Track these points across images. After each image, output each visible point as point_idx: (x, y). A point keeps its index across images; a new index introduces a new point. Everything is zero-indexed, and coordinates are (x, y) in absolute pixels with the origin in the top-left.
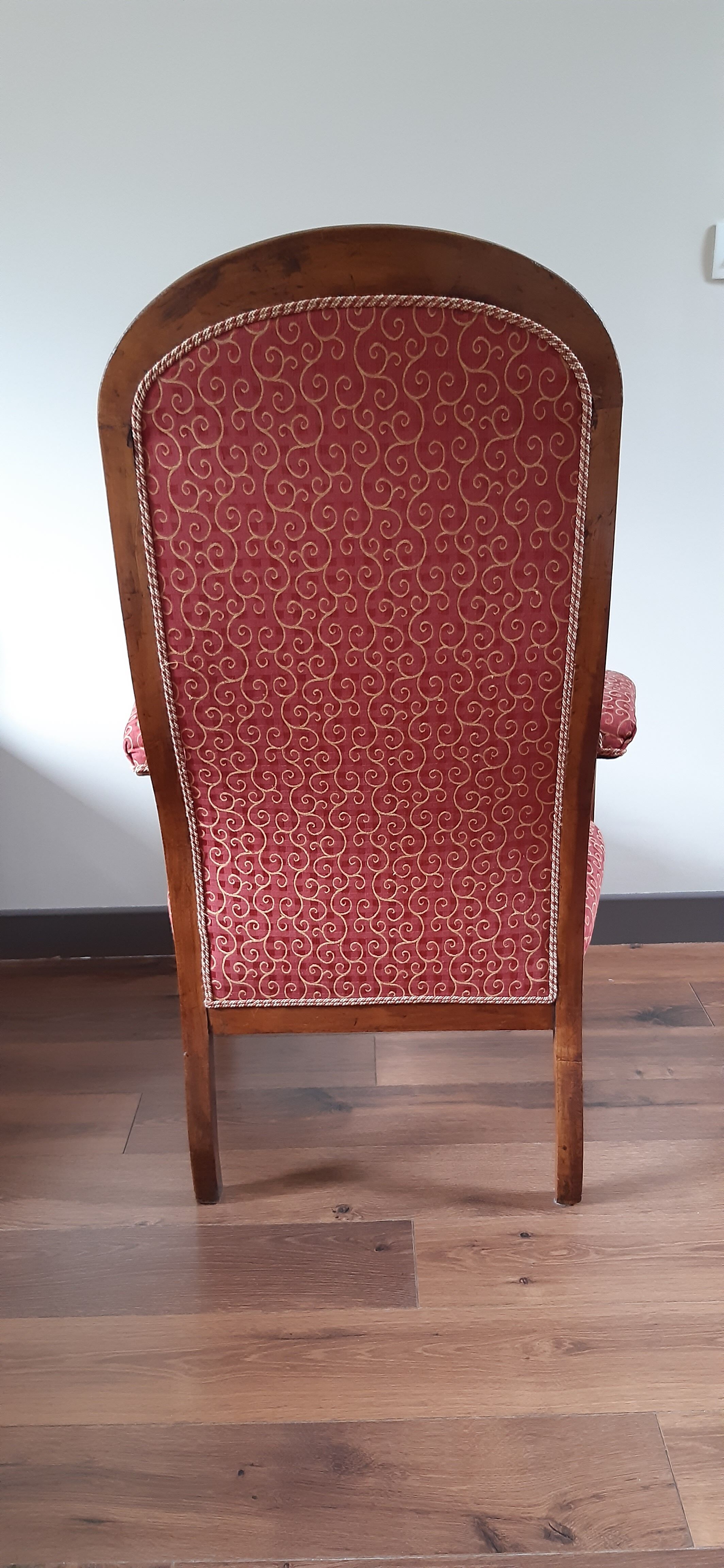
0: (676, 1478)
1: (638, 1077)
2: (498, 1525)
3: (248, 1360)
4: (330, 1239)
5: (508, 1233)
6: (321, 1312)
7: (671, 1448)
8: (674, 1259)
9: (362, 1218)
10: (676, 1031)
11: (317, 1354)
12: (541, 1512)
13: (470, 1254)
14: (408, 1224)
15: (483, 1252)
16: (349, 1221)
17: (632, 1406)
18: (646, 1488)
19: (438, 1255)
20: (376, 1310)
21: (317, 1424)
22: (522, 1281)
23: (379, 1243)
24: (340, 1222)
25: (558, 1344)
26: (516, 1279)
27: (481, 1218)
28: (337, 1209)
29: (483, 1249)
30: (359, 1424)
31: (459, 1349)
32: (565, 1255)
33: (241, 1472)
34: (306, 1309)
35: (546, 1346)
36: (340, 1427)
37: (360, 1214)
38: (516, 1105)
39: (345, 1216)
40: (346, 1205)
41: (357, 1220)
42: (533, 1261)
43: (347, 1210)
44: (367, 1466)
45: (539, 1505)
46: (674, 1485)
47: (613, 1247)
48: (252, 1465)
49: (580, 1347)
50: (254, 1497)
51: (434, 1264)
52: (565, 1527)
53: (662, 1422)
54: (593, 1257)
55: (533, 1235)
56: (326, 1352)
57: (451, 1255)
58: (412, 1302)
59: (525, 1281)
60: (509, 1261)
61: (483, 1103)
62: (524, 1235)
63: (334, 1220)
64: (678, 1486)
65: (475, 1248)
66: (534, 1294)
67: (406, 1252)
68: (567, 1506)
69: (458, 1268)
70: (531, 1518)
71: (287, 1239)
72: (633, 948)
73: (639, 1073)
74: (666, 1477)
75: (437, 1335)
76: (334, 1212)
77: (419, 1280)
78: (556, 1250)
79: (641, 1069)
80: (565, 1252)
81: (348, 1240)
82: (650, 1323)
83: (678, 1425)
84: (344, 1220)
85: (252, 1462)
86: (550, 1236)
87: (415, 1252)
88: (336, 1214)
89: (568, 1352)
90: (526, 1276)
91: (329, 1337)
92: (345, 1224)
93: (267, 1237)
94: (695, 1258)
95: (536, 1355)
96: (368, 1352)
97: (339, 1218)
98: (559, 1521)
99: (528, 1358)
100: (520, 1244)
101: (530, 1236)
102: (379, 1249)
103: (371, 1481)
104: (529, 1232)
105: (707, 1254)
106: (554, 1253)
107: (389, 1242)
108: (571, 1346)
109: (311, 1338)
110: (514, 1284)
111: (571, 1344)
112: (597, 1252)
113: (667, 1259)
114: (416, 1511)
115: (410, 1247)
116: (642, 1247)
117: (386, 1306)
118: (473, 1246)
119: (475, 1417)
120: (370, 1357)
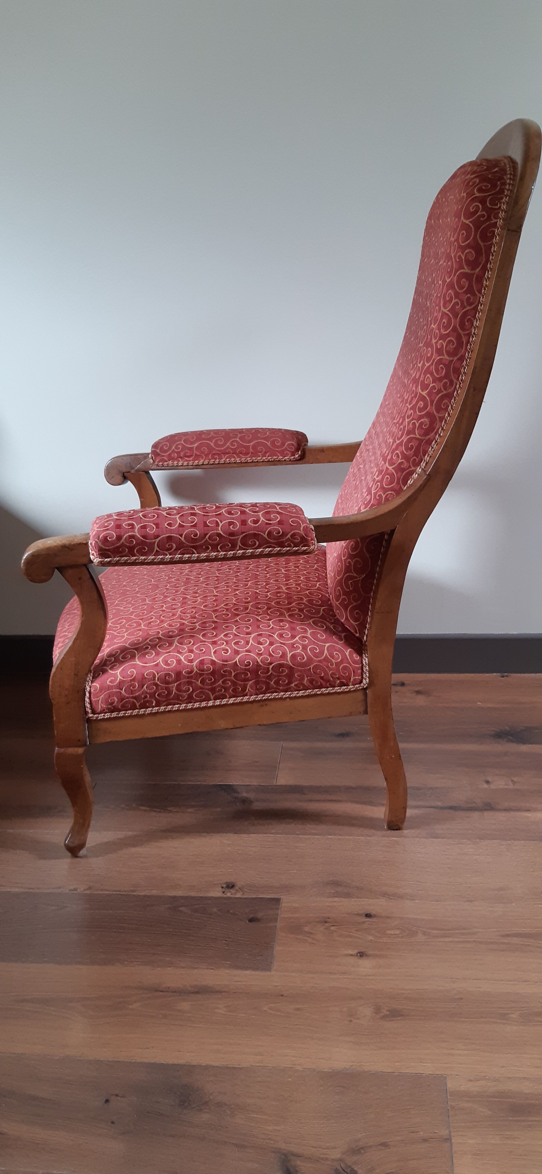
0: (453, 1134)
1: (486, 786)
2: (298, 1163)
3: (130, 1007)
4: (215, 910)
5: (356, 912)
6: (196, 970)
7: (453, 1107)
8: (486, 943)
9: (243, 894)
10: (525, 748)
11: (185, 1006)
12: (336, 1155)
13: (322, 929)
14: (277, 901)
15: (332, 928)
16: (232, 896)
17: (426, 1066)
18: (425, 1140)
19: (296, 928)
20: (239, 973)
21: (173, 1065)
22: (359, 954)
23: (251, 916)
24: (225, 896)
25: (378, 1010)
26: (354, 952)
27: (337, 899)
28: (224, 884)
29: (333, 926)
30: (207, 1067)
31: (297, 1009)
32: (398, 934)
33: (107, 1101)
34: (182, 968)
35: (367, 1011)
37: (242, 891)
39: (229, 892)
40: (232, 881)
41: (238, 895)
42: (371, 938)
43: (233, 886)
45: (335, 1148)
46: (448, 1140)
47: (438, 929)
48: (117, 1095)
49: (395, 1014)
50: (112, 1123)
51: (292, 936)
52: (353, 1169)
53: (451, 1085)
54: (420, 937)
55: (375, 916)
56: (193, 1005)
57: (306, 929)
58: (267, 967)
59: (361, 955)
60: (351, 937)
61: (357, 803)
62: (368, 916)
63: (220, 894)
64: (453, 1141)
65: (327, 925)
66: (366, 966)
67: (272, 924)
68: (357, 1151)
69: (310, 940)
70: (327, 1159)
72: (503, 677)
73: (488, 782)
74: (444, 1132)
75: (282, 996)
76: (222, 886)
77: (278, 949)
78: (392, 930)
79: (490, 779)
80: (398, 932)
81: (228, 911)
82: (457, 997)
83: (463, 1088)
84: (229, 895)
85: (117, 1092)
86: (388, 917)
87: (279, 924)
88: (223, 889)
89: (384, 1017)
90: (363, 950)
91: (197, 993)
92: (229, 898)
93: (164, 905)
94: (503, 943)
95: (358, 1019)
96: (226, 1007)
97: (225, 893)
98: (348, 1163)
99: (351, 1021)
100: (364, 923)
101: (373, 917)
102: (251, 920)
103: (205, 1117)
104: (373, 913)
105: (514, 940)
106: (389, 932)
107: (260, 915)
108: (388, 1013)
109: (181, 993)
110: (352, 957)
111: (387, 1011)
112: (424, 933)
113: (480, 942)
114: (236, 1145)
115: (276, 920)
116: (462, 931)
117: (247, 968)
118: (326, 922)
119: (299, 1068)
120: (226, 1011)
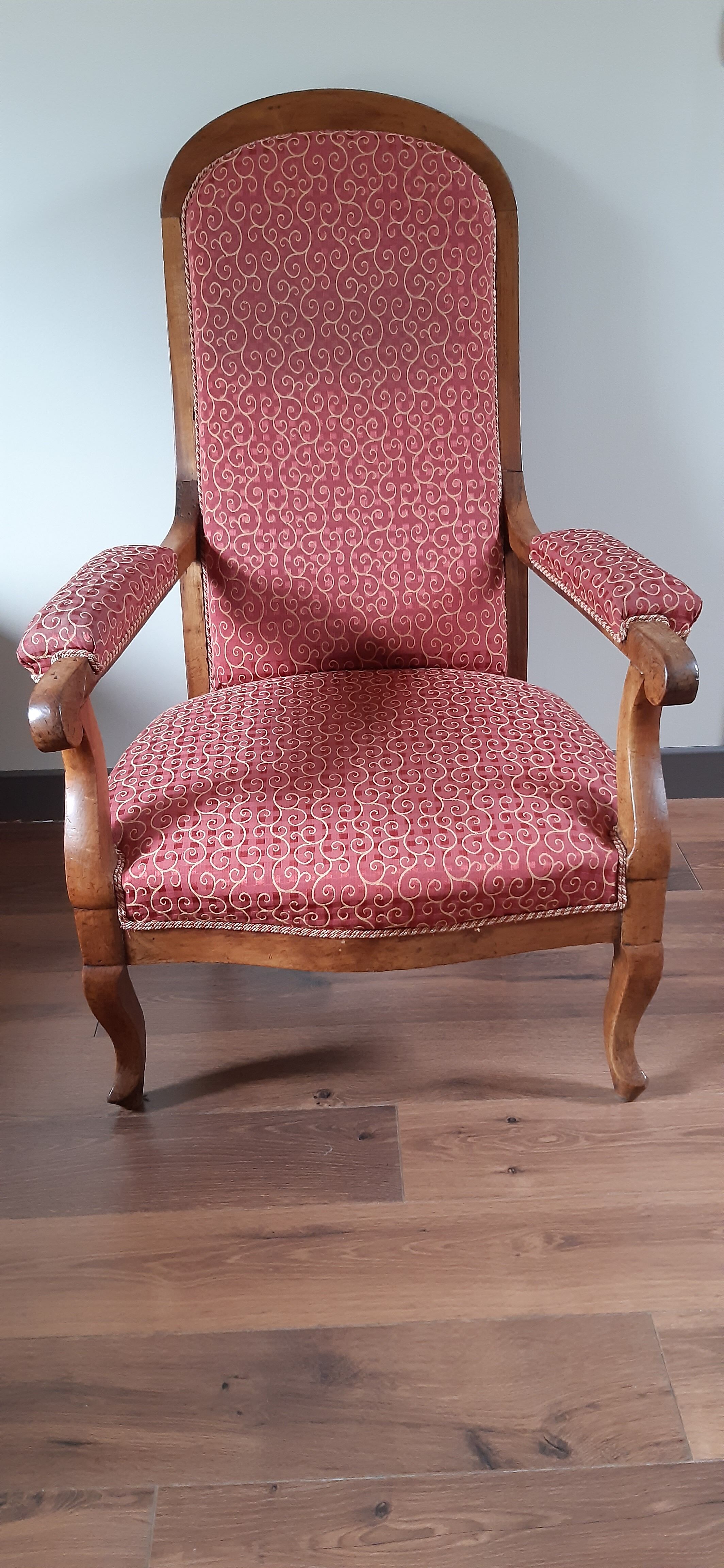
0: (673, 1384)
2: (491, 1440)
3: (229, 1261)
4: (312, 1127)
5: (495, 1118)
6: (304, 1207)
7: (667, 1351)
8: (665, 1145)
9: (344, 1104)
11: (301, 1254)
12: (535, 1424)
13: (456, 1141)
14: (391, 1109)
15: (469, 1139)
16: (330, 1107)
17: (625, 1306)
18: (642, 1396)
19: (423, 1143)
20: (361, 1205)
21: (302, 1331)
22: (510, 1171)
23: (362, 1131)
24: (322, 1108)
25: (549, 1239)
26: (504, 1168)
27: (467, 1102)
28: (318, 1095)
29: (469, 1137)
30: (347, 1330)
31: (447, 1246)
32: (554, 1142)
33: (225, 1385)
34: (287, 1205)
35: (537, 1241)
36: (326, 1334)
37: (343, 1100)
38: (501, 978)
39: (326, 1102)
40: (327, 1090)
41: (339, 1106)
42: (521, 1148)
43: (329, 1095)
44: (355, 1375)
45: (532, 1416)
46: (669, 1392)
47: (604, 1132)
48: (237, 1377)
49: (571, 1242)
50: (239, 1413)
51: (420, 1153)
52: (560, 1441)
53: (658, 1323)
54: (583, 1143)
55: (521, 1120)
56: (310, 1252)
57: (437, 1143)
58: (397, 1195)
59: (514, 1171)
60: (496, 1149)
61: (466, 976)
62: (512, 1120)
63: (315, 1106)
64: (676, 1394)
65: (462, 1136)
66: (523, 1184)
67: (391, 1140)
68: (561, 1417)
69: (444, 1157)
70: (525, 1431)
71: (268, 1128)
74: (662, 1383)
75: (424, 1231)
76: (315, 1097)
77: (405, 1171)
78: (544, 1136)
80: (554, 1139)
81: (330, 1128)
82: (643, 1214)
83: (673, 1327)
84: (326, 1106)
85: (236, 1373)
86: (537, 1121)
87: (400, 1140)
88: (317, 1099)
89: (560, 1247)
90: (514, 1165)
91: (313, 1235)
92: (327, 1110)
93: (247, 1127)
94: (687, 1144)
95: (527, 1252)
96: (353, 1251)
97: (321, 1104)
98: (555, 1434)
99: (518, 1255)
100: (509, 1129)
101: (518, 1122)
102: (362, 1137)
103: (358, 1393)
104: (517, 1117)
105: (700, 1139)
106: (543, 1140)
107: (372, 1129)
108: (563, 1241)
109: (294, 1237)
110: (502, 1174)
111: (562, 1239)
112: (587, 1138)
113: (659, 1145)
114: (404, 1424)
115: (395, 1135)
116: (633, 1132)
117: (371, 1199)
118: (460, 1133)
119: (465, 1319)
120: (356, 1256)
